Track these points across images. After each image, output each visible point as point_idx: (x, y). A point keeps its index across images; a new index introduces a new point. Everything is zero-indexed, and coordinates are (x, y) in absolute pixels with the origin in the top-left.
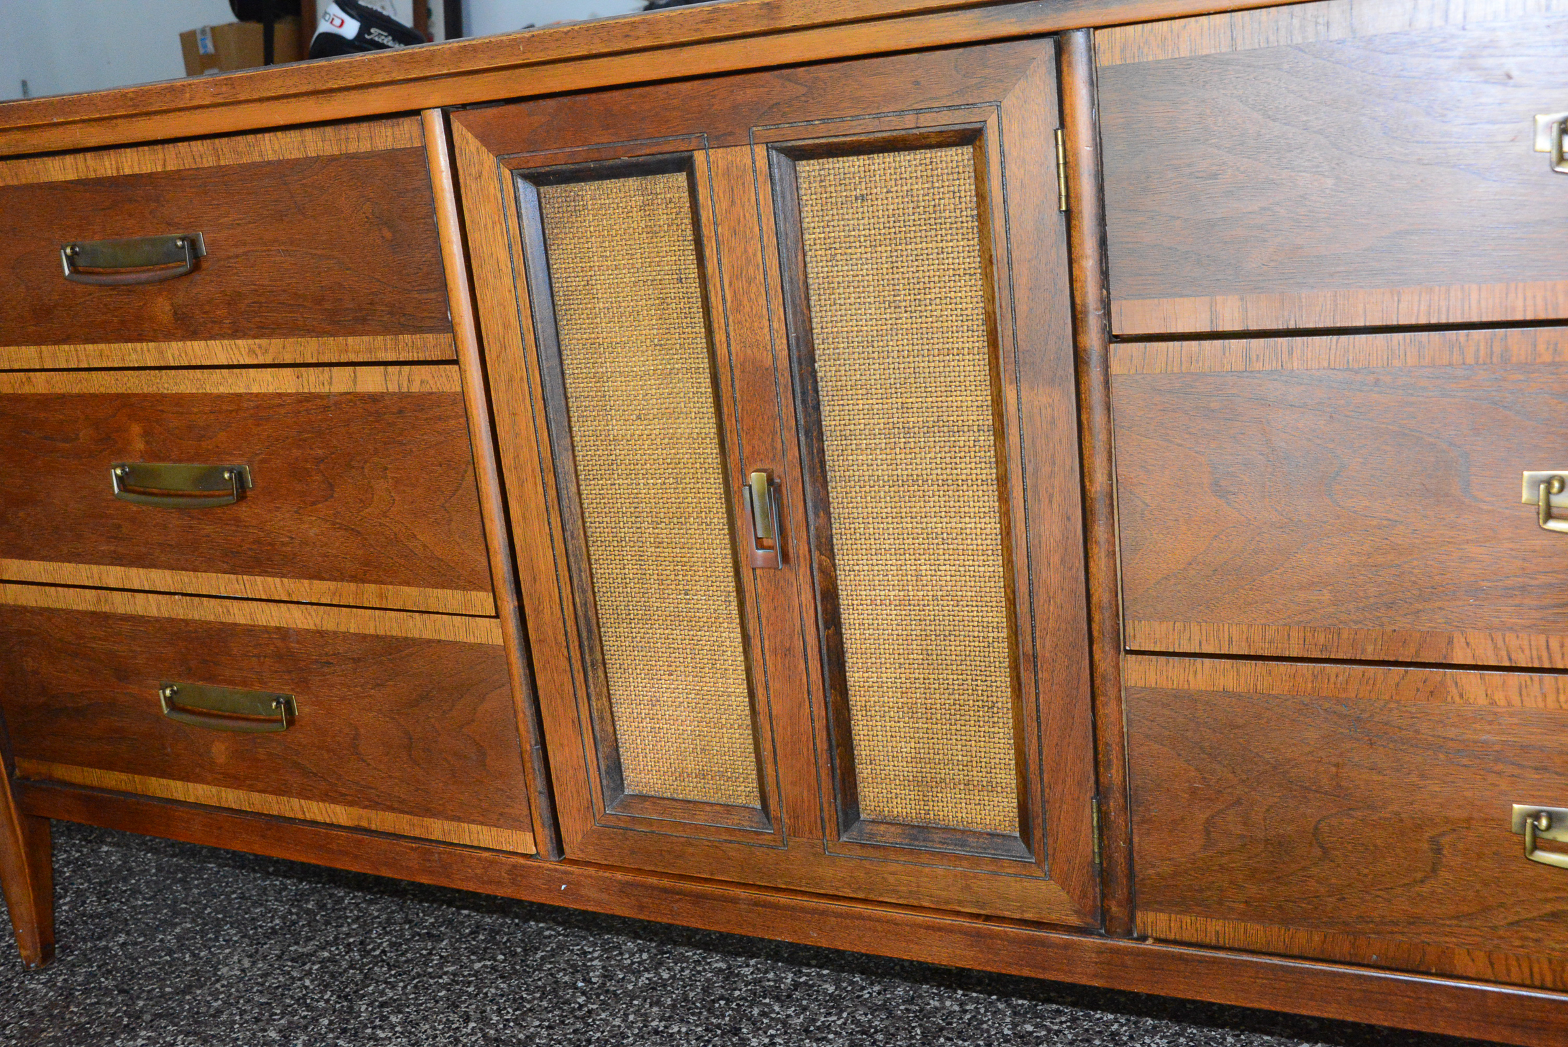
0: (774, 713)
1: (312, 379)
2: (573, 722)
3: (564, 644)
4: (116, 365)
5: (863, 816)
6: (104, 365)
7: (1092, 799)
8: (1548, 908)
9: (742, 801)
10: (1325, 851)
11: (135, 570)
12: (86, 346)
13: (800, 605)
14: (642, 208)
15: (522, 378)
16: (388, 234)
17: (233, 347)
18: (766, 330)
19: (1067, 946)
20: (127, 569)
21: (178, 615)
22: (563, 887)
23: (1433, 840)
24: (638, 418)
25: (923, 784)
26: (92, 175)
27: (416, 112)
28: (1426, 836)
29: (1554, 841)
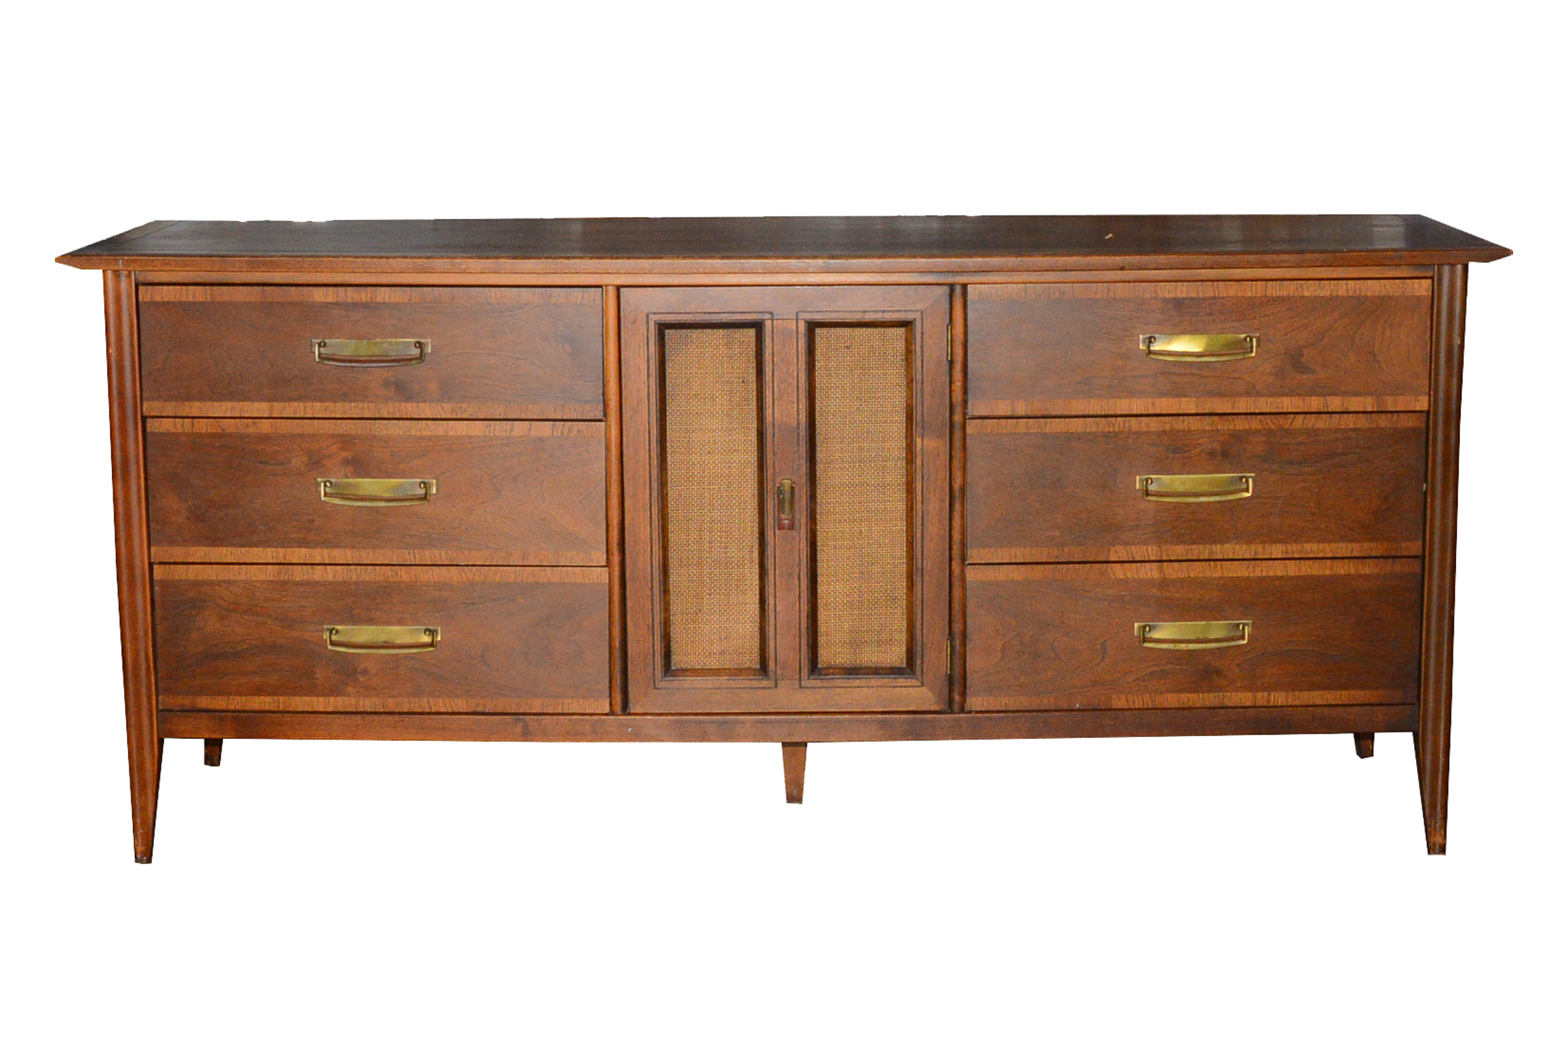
0: (778, 610)
1: (498, 428)
2: (648, 626)
3: (650, 579)
4: (338, 416)
5: (819, 666)
6: (328, 416)
7: (947, 640)
8: (1149, 671)
9: (747, 665)
10: (1057, 655)
11: (318, 550)
12: (314, 404)
13: (799, 550)
14: (726, 344)
15: (645, 430)
16: (568, 349)
17: (439, 407)
18: (795, 409)
19: (932, 720)
20: (311, 550)
21: (351, 578)
22: (630, 730)
23: (1102, 644)
24: (709, 452)
25: (855, 644)
26: (350, 300)
27: (601, 286)
28: (1100, 642)
29: (1151, 638)
